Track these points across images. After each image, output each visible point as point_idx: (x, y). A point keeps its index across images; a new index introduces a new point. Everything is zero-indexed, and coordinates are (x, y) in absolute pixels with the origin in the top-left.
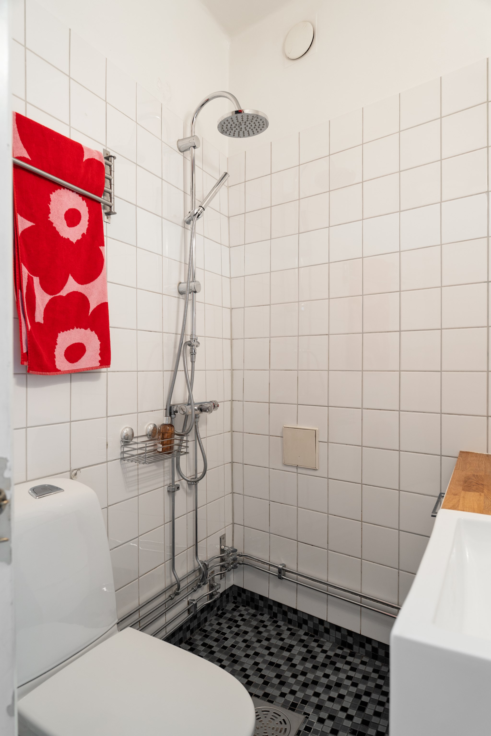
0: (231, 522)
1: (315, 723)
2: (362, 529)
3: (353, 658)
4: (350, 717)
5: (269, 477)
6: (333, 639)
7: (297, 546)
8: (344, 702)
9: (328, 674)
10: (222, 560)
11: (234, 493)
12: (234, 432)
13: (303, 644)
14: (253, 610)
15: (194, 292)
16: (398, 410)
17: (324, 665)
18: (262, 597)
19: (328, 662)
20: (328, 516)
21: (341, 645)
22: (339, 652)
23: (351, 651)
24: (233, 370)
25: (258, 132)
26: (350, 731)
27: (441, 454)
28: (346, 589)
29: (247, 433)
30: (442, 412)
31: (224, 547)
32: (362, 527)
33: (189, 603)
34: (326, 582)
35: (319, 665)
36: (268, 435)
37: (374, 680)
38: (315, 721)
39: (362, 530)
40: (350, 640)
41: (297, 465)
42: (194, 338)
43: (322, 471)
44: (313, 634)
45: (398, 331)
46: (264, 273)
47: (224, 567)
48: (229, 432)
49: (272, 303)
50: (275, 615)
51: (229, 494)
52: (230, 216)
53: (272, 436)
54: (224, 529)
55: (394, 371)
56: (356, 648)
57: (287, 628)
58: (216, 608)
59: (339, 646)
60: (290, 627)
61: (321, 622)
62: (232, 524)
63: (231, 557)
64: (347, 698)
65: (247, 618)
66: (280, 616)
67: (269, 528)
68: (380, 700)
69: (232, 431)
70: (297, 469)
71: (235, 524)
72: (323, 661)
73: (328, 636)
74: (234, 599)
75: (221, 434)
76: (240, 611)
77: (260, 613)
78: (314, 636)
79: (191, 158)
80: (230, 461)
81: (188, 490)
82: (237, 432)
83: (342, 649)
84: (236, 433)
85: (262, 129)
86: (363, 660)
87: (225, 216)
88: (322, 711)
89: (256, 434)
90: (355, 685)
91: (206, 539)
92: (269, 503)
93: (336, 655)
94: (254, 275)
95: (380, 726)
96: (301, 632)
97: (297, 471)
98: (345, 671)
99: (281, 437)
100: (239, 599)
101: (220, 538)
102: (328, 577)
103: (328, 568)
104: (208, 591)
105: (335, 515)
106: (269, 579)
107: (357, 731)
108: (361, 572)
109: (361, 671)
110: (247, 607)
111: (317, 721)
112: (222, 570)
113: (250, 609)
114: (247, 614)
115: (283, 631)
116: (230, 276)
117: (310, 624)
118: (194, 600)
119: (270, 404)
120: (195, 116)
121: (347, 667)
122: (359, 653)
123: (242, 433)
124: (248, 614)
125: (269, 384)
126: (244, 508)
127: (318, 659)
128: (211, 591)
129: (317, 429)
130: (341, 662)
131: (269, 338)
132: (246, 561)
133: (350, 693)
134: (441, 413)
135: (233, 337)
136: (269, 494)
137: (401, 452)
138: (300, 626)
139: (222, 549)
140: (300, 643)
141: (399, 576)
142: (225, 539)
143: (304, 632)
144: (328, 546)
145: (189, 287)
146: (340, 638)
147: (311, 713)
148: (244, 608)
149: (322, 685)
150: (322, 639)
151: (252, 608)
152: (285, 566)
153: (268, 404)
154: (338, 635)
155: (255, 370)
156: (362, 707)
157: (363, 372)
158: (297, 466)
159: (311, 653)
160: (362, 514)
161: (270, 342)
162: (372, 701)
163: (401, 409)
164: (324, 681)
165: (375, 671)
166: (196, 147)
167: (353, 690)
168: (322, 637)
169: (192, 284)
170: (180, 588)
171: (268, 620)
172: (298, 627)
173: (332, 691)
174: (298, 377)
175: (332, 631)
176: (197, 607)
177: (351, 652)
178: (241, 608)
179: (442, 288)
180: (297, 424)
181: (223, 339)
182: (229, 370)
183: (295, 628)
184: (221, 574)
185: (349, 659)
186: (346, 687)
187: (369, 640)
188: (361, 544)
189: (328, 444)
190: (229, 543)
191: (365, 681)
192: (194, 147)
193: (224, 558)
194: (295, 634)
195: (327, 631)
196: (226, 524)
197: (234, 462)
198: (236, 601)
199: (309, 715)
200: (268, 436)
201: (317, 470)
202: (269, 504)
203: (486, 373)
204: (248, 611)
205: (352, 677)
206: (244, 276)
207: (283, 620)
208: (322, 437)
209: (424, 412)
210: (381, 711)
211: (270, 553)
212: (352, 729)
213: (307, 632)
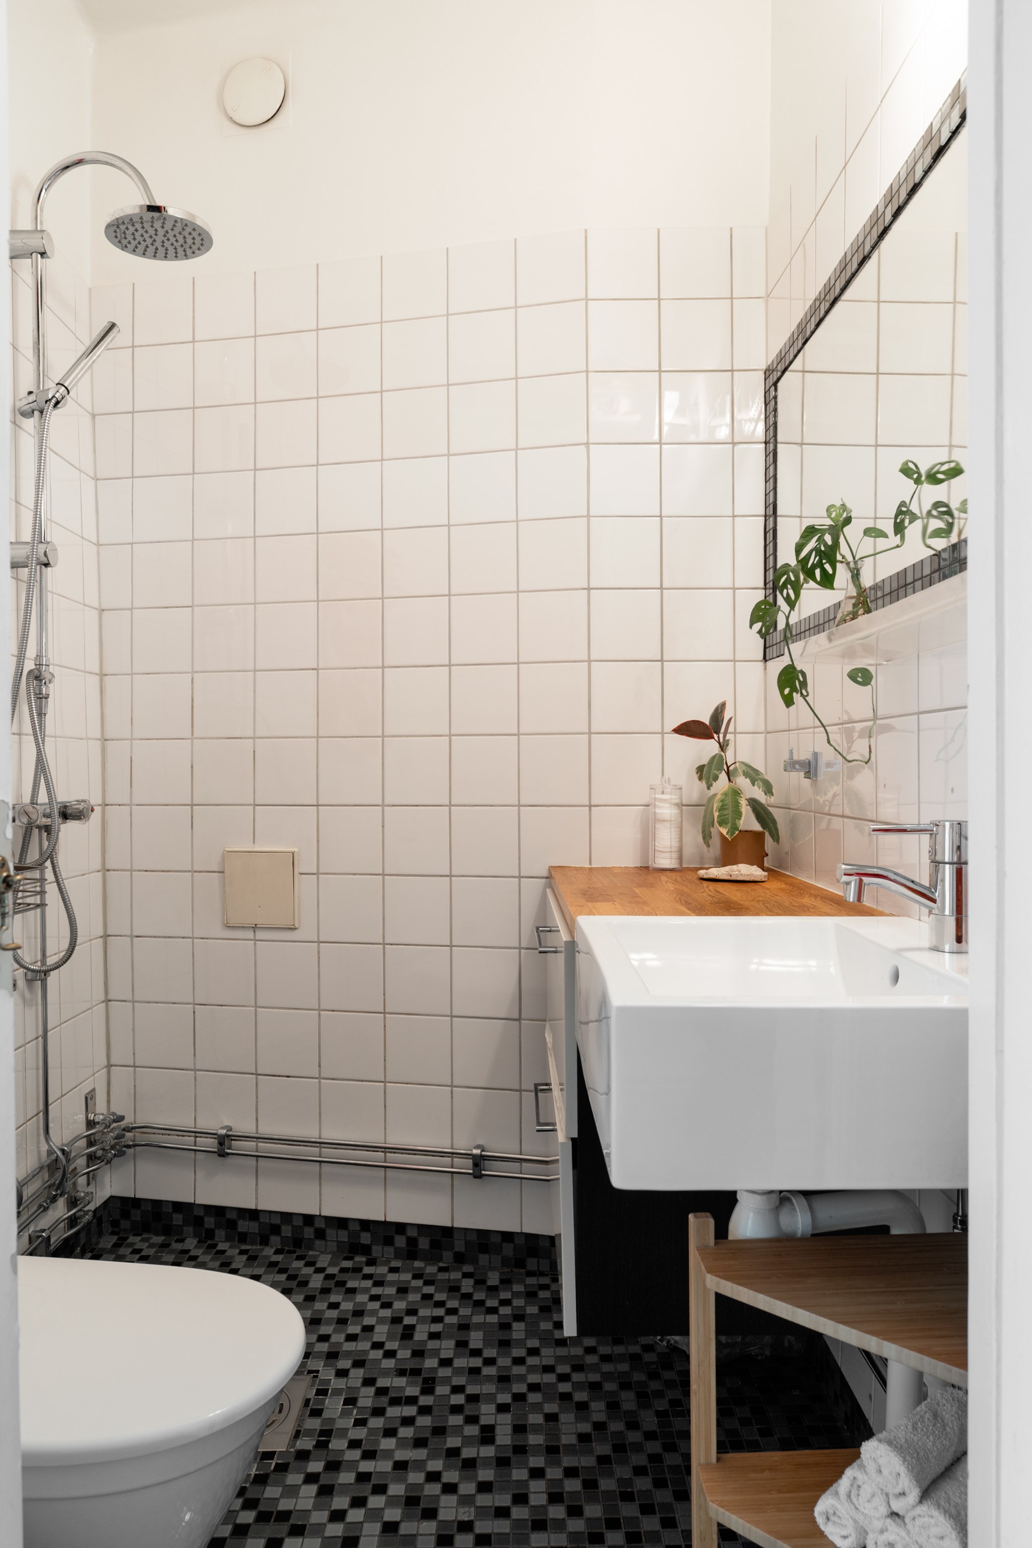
0: (105, 1063)
1: (332, 1381)
2: (385, 1026)
3: (374, 1268)
4: (390, 1354)
5: (193, 955)
6: (333, 1246)
7: (257, 1085)
8: (375, 1335)
9: (337, 1301)
10: (90, 1144)
11: (110, 1001)
12: (108, 870)
13: (277, 1269)
14: (159, 1237)
15: (42, 564)
16: (448, 804)
17: (325, 1291)
18: (178, 1206)
19: (331, 1284)
20: (319, 1015)
21: (349, 1253)
22: (348, 1264)
23: (369, 1257)
24: (106, 740)
25: (186, 255)
26: (395, 1373)
27: (520, 874)
28: (357, 1143)
29: (140, 871)
30: (521, 804)
31: (95, 1115)
32: (385, 1024)
33: (31, 1241)
34: (318, 1140)
35: (317, 1293)
36: (190, 871)
37: (417, 1289)
38: (332, 1377)
39: (385, 1029)
40: (365, 1238)
41: (256, 925)
42: (44, 663)
43: (306, 931)
44: (292, 1249)
45: (447, 666)
46: (179, 541)
47: (96, 1158)
48: (99, 871)
49: (195, 603)
50: (210, 1234)
51: (99, 1004)
52: (95, 412)
53: (200, 872)
54: (93, 1077)
55: (440, 736)
56: (376, 1250)
57: (238, 1251)
58: (79, 1248)
59: (345, 1255)
60: (244, 1247)
61: (309, 1219)
62: (106, 1067)
63: (112, 1134)
64: (378, 1329)
65: (151, 1254)
66: (220, 1234)
67: (195, 1060)
68: (433, 1315)
69: (105, 870)
70: (254, 932)
71: (112, 1066)
72: (322, 1284)
73: (323, 1243)
74: (112, 1227)
75: (85, 874)
76: (134, 1244)
77: (176, 1238)
78: (294, 1252)
79: (35, 276)
80: (101, 933)
81: (27, 995)
82: (117, 870)
83: (351, 1258)
84: (115, 872)
85: (197, 252)
86: (392, 1266)
87: (87, 411)
88: (340, 1360)
89: (162, 871)
90: (387, 1305)
91: (60, 1100)
92: (194, 1008)
93: (343, 1270)
94: (156, 542)
95: (442, 1351)
96: (269, 1251)
97: (255, 936)
98: (365, 1290)
99: (219, 872)
100: (125, 1224)
101: (86, 1098)
102: (320, 1130)
103: (320, 1113)
104: (66, 1212)
105: (333, 1011)
106: (195, 1164)
107: (407, 1369)
108: (385, 1107)
109: (392, 1284)
110: (144, 1236)
111: (336, 1376)
112: (90, 1166)
113: (152, 1236)
114: (148, 1247)
115: (232, 1257)
116: (98, 541)
117: (286, 1231)
118: (43, 1231)
119: (195, 807)
120: (45, 187)
121: (368, 1283)
122: (383, 1256)
123: (129, 873)
124: (151, 1246)
125: (192, 767)
126: (133, 1030)
127: (311, 1285)
128: (71, 1210)
129: (296, 850)
130: (354, 1279)
131: (190, 674)
132: (141, 1138)
133: (381, 1321)
134: (519, 806)
135: (105, 671)
136: (194, 990)
137: (453, 878)
138: (265, 1242)
139: (90, 1120)
140: (271, 1269)
141: (452, 1098)
142: (95, 1099)
143: (273, 1250)
144: (320, 1071)
145: (36, 552)
146: (347, 1240)
147: (321, 1369)
148: (140, 1238)
149: (329, 1321)
150: (311, 1253)
151: (157, 1235)
152: (230, 1129)
153: (190, 807)
154: (343, 1236)
155: (158, 739)
156: (408, 1333)
157: (385, 739)
158: (254, 926)
159: (296, 1279)
160: (384, 1000)
161: (192, 682)
162: (423, 1320)
163: (453, 803)
164: (334, 1314)
165: (415, 1277)
166: (45, 255)
167: (387, 1313)
168: (312, 1249)
169: (41, 548)
170: (24, 1199)
171: (196, 1247)
172: (261, 1244)
173: (350, 1325)
174: (254, 752)
175: (331, 1233)
176: (50, 1245)
177: (368, 1259)
178: (132, 1239)
179: (520, 594)
180: (254, 843)
181: (85, 672)
182: (98, 739)
183: (254, 1248)
184: (88, 1173)
185: (367, 1270)
186: (373, 1313)
187: (401, 1228)
188: (383, 1054)
189: (318, 878)
190: (101, 1107)
191: (403, 1295)
192: (43, 254)
193: (94, 1138)
194: (258, 1256)
195: (320, 1234)
196: (96, 1069)
197: (109, 936)
198: (117, 1230)
199: (318, 1372)
200: (190, 874)
201: (296, 929)
202: (194, 1012)
203: (587, 736)
204: (148, 1242)
205: (380, 1295)
206: (132, 544)
207: (227, 1239)
208: (306, 864)
209: (491, 806)
210: (439, 1330)
211: (195, 1111)
212: (397, 1369)
213: (279, 1249)
